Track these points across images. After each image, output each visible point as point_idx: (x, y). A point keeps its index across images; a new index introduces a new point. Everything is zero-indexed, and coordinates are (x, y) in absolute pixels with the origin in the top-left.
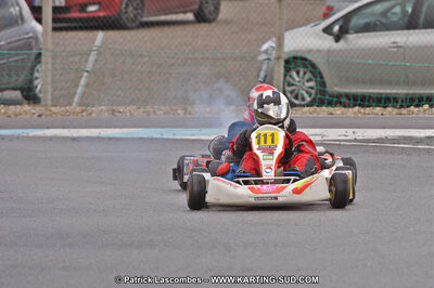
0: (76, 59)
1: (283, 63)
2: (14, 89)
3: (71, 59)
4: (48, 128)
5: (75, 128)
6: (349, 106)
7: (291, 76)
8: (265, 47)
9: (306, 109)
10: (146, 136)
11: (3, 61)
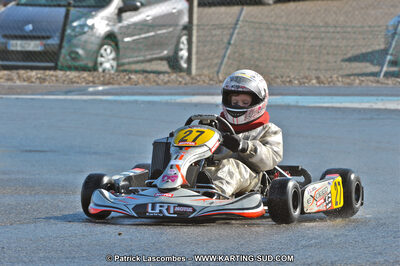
0: (218, 32)
2: (161, 59)
3: (214, 32)
4: (194, 95)
10: (283, 103)
11: (152, 34)
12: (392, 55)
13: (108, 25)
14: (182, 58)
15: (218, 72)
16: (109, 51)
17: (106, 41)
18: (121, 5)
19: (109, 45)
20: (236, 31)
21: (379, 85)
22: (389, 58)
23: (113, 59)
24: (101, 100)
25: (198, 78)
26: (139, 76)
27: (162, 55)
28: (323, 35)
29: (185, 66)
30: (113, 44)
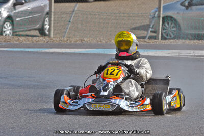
0: (65, 16)
1: (161, 19)
2: (35, 29)
3: (62, 16)
4: (51, 48)
5: (64, 48)
6: (192, 40)
7: (165, 25)
8: (153, 11)
9: (172, 41)
10: (96, 53)
11: (31, 16)
12: (152, 28)
13: (8, 12)
14: (46, 29)
15: (64, 36)
16: (8, 25)
17: (7, 20)
18: (15, 1)
19: (9, 22)
20: (73, 15)
21: (146, 43)
22: (151, 29)
23: (11, 29)
24: (4, 51)
25: (54, 39)
26: (23, 38)
27: (36, 27)
28: (118, 18)
29: (47, 33)
30: (10, 21)
